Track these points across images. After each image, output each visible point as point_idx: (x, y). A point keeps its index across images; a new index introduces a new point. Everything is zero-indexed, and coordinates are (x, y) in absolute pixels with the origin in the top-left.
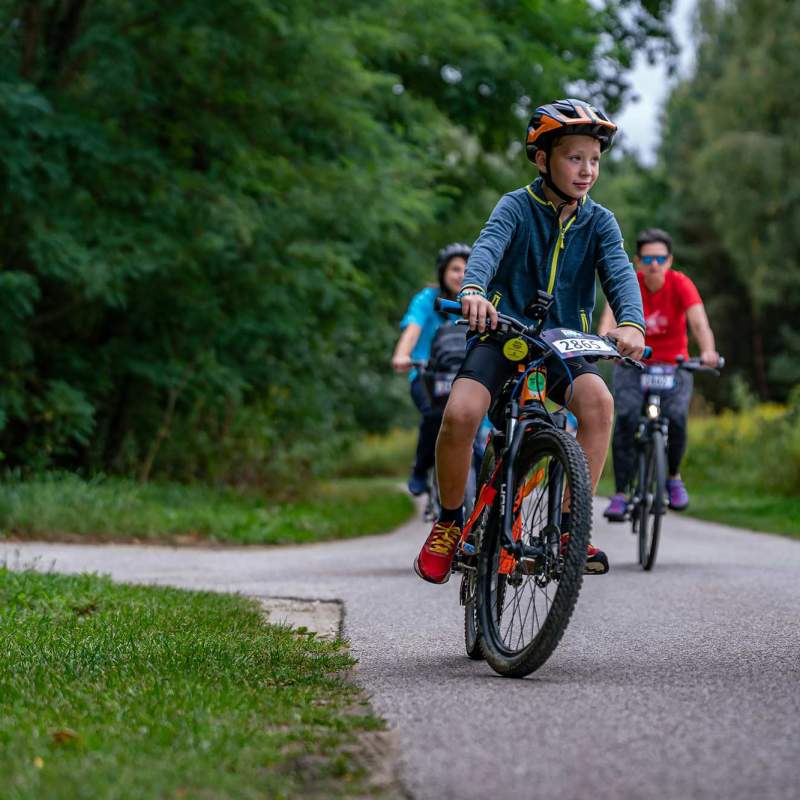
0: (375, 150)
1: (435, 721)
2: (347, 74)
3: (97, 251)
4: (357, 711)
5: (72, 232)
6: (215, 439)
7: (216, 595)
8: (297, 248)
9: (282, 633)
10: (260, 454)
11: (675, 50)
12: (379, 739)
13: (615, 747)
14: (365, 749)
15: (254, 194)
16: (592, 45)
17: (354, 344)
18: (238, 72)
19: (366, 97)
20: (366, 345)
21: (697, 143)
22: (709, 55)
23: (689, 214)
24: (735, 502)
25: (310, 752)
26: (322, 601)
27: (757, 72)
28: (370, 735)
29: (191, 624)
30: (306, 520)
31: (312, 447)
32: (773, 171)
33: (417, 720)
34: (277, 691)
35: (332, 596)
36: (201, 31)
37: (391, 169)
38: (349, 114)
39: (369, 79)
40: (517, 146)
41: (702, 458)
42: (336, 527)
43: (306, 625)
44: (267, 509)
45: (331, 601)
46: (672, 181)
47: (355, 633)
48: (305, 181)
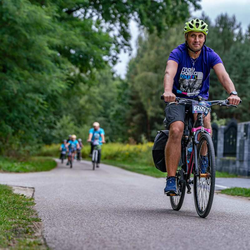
0: (51, 70)
1: (54, 220)
2: (44, 50)
4: (34, 217)
6: (4, 144)
8: (29, 95)
9: (17, 195)
10: (16, 149)
11: (131, 50)
12: (38, 224)
13: (100, 228)
14: (35, 226)
15: (19, 80)
16: (109, 47)
17: (43, 121)
18: (16, 47)
19: (49, 56)
20: (47, 121)
21: (136, 74)
22: (140, 51)
23: (133, 92)
24: (140, 167)
25: (20, 227)
26: (29, 188)
27: (152, 57)
28: (37, 223)
30: (27, 166)
31: (30, 147)
32: (155, 82)
33: (49, 219)
34: (13, 211)
35: (32, 186)
36: (6, 36)
37: (55, 75)
38: (44, 60)
39: (50, 52)
40: (89, 72)
41: (132, 155)
42: (35, 168)
43: (24, 194)
44: (17, 163)
45: (31, 188)
46: (129, 83)
47: (37, 196)
48: (32, 77)
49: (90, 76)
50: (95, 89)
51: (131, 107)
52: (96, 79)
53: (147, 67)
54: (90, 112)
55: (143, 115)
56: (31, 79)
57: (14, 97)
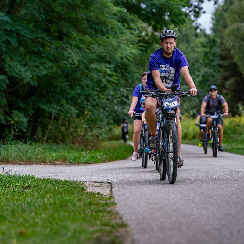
0: (118, 32)
2: (108, 7)
3: (27, 68)
4: (118, 221)
5: (19, 62)
7: (69, 181)
8: (92, 66)
9: (92, 194)
10: (83, 134)
14: (122, 234)
15: (79, 48)
17: (112, 96)
19: (114, 14)
21: (225, 27)
26: (105, 183)
28: (123, 229)
29: (62, 192)
30: (98, 155)
31: (99, 130)
35: (108, 181)
38: (109, 20)
39: (116, 9)
41: (229, 131)
42: (108, 158)
43: (100, 192)
44: (85, 152)
45: (107, 183)
46: (216, 39)
47: (116, 194)
48: (95, 43)
51: (221, 69)
53: (239, 16)
56: (94, 45)
57: (75, 70)
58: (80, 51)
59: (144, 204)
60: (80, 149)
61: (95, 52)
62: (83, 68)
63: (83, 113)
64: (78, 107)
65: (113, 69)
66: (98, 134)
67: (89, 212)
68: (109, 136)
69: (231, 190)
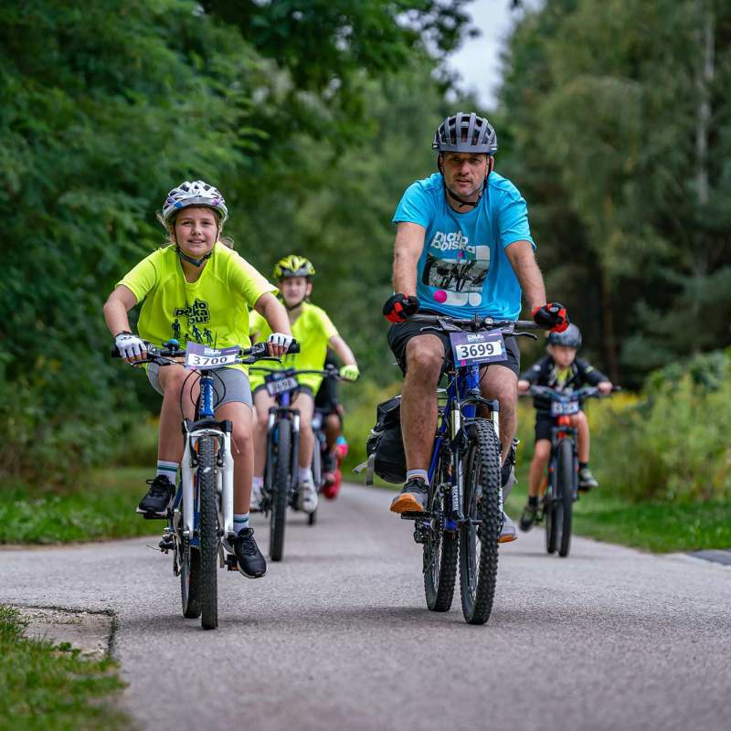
0: (168, 84)
8: (70, 198)
9: (40, 649)
10: (24, 438)
15: (26, 133)
19: (158, 21)
21: (546, 87)
23: (534, 170)
26: (91, 612)
30: (76, 515)
31: (84, 429)
32: (632, 122)
35: (103, 607)
38: (138, 39)
40: (336, 83)
42: (110, 525)
43: (69, 641)
44: (29, 503)
45: (101, 612)
46: (515, 130)
47: (128, 651)
48: (85, 117)
49: (337, 102)
50: (365, 159)
52: (366, 116)
53: (595, 54)
54: (346, 265)
55: (582, 271)
56: (82, 124)
57: (8, 209)
58: (31, 143)
59: (223, 689)
60: (13, 493)
61: (82, 151)
62: (35, 206)
63: (29, 364)
64: (10, 343)
65: (142, 215)
66: (79, 441)
67: (22, 711)
68: (121, 449)
69: (530, 654)
